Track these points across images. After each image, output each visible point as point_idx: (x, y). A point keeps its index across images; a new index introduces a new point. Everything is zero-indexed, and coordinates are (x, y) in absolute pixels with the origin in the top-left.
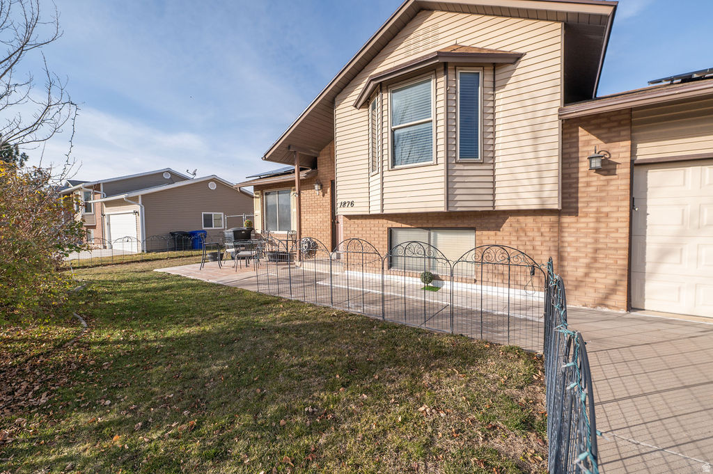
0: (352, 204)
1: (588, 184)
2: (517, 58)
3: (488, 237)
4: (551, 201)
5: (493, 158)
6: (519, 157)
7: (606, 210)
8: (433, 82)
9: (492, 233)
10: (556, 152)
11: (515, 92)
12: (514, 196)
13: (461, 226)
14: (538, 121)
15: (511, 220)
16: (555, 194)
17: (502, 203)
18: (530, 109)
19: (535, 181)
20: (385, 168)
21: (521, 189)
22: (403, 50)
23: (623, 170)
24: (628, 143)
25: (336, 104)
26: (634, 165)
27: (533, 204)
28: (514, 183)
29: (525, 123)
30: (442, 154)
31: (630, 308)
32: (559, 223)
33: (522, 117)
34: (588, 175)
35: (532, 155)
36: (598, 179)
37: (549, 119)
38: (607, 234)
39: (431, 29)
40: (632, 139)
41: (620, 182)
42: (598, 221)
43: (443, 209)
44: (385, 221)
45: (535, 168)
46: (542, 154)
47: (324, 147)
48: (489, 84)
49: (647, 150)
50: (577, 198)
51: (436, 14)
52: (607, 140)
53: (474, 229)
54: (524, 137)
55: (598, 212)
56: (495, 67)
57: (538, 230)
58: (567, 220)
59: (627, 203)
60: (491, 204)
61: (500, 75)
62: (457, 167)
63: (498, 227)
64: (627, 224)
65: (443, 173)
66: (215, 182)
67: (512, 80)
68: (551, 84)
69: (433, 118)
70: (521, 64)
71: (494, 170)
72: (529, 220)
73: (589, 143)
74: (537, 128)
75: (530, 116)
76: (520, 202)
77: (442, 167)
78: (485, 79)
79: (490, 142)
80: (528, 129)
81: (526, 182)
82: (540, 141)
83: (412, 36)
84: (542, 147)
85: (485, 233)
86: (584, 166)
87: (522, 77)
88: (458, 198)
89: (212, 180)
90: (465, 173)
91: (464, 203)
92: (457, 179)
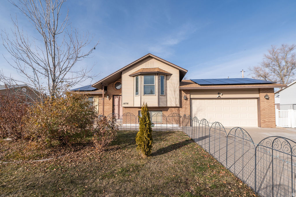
0: (128, 103)
1: (184, 102)
2: (171, 75)
3: (165, 113)
4: (178, 105)
5: (167, 95)
6: (172, 95)
7: (186, 107)
8: (155, 76)
9: (166, 112)
10: (179, 95)
11: (171, 82)
12: (171, 104)
13: (159, 110)
14: (175, 88)
15: (170, 108)
16: (179, 103)
17: (169, 105)
18: (173, 86)
19: (175, 101)
20: (142, 95)
21: (172, 102)
22: (144, 65)
23: (189, 100)
24: (189, 95)
25: (123, 73)
26: (190, 99)
27: (174, 106)
28: (171, 101)
29: (173, 88)
30: (157, 93)
31: (191, 126)
32: (179, 109)
33: (172, 87)
34: (183, 100)
35: (174, 95)
36: (185, 101)
37: (177, 88)
38: (187, 112)
39: (152, 62)
40: (190, 94)
41: (188, 102)
42: (185, 109)
43: (157, 106)
44: (138, 109)
45: (175, 98)
46: (176, 95)
47: (111, 84)
48: (166, 79)
49: (192, 96)
50: (182, 104)
51: (153, 59)
52: (186, 94)
53: (162, 111)
54: (173, 91)
55: (185, 107)
56: (167, 75)
57: (175, 111)
58: (180, 109)
59: (190, 106)
60: (166, 105)
61: (168, 77)
62: (160, 96)
63: (167, 111)
64: (190, 110)
65: (157, 98)
66: (26, 88)
67: (170, 79)
68: (177, 81)
69: (155, 84)
70: (172, 76)
71: (167, 98)
72: (173, 109)
73: (184, 94)
74: (175, 90)
75: (174, 87)
76: (172, 105)
77: (157, 96)
78: (165, 77)
79: (166, 91)
80: (173, 90)
81: (173, 101)
82: (176, 92)
83: (147, 62)
84: (176, 94)
85: (164, 112)
86: (183, 98)
87: (172, 79)
88: (160, 104)
89: (24, 87)
90: (161, 98)
91: (161, 105)
92: (160, 99)
